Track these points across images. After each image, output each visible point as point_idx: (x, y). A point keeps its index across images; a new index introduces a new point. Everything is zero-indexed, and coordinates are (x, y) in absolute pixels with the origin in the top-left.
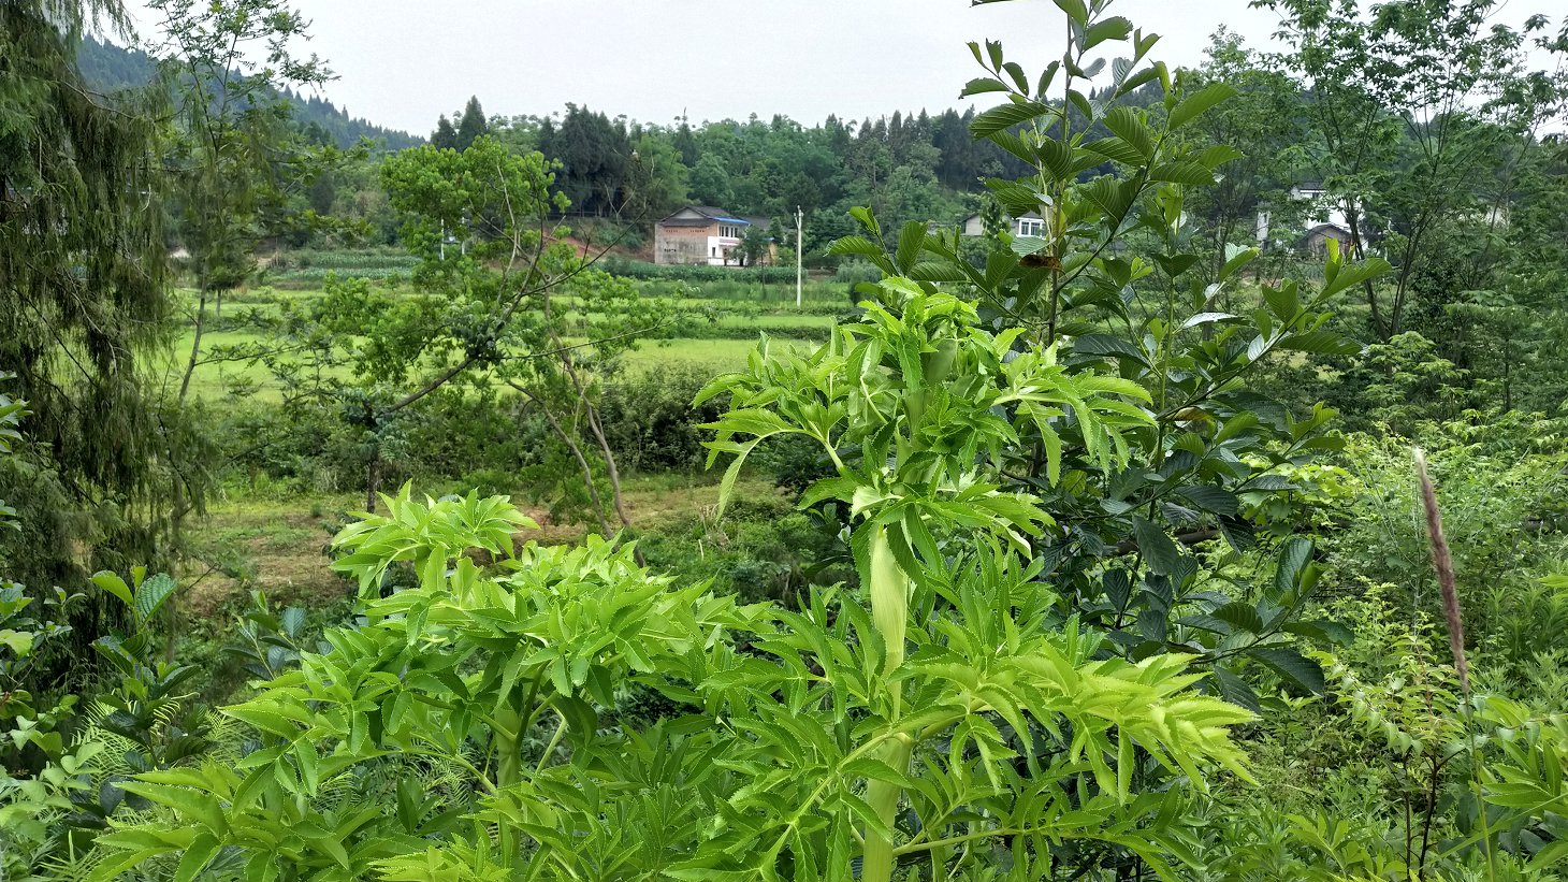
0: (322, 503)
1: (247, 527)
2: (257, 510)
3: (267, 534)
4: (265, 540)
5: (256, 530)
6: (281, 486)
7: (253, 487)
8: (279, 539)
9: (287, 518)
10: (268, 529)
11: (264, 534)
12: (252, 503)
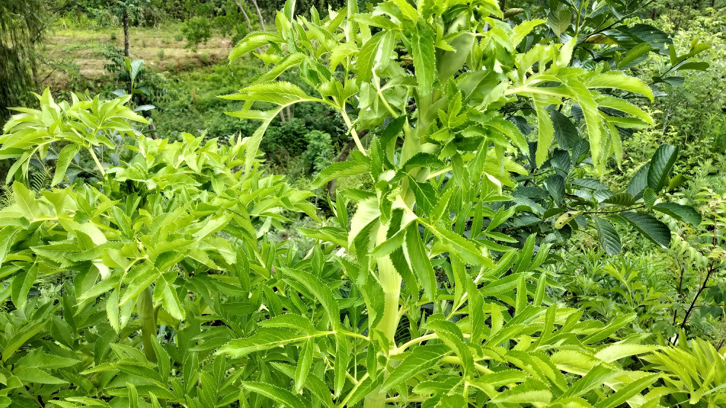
0: (116, 32)
1: (79, 44)
2: (84, 35)
3: (89, 48)
4: (90, 51)
5: (84, 46)
6: (94, 23)
7: (80, 22)
8: (97, 50)
9: (99, 39)
10: (90, 45)
11: (88, 48)
12: (80, 30)
